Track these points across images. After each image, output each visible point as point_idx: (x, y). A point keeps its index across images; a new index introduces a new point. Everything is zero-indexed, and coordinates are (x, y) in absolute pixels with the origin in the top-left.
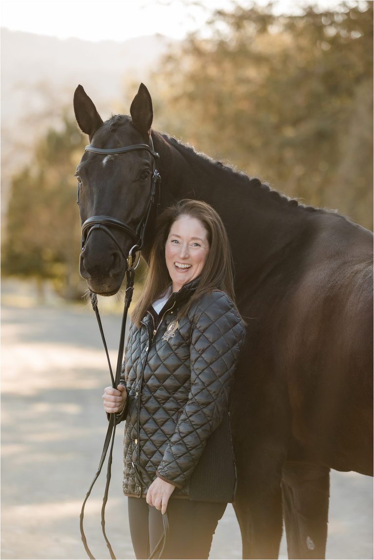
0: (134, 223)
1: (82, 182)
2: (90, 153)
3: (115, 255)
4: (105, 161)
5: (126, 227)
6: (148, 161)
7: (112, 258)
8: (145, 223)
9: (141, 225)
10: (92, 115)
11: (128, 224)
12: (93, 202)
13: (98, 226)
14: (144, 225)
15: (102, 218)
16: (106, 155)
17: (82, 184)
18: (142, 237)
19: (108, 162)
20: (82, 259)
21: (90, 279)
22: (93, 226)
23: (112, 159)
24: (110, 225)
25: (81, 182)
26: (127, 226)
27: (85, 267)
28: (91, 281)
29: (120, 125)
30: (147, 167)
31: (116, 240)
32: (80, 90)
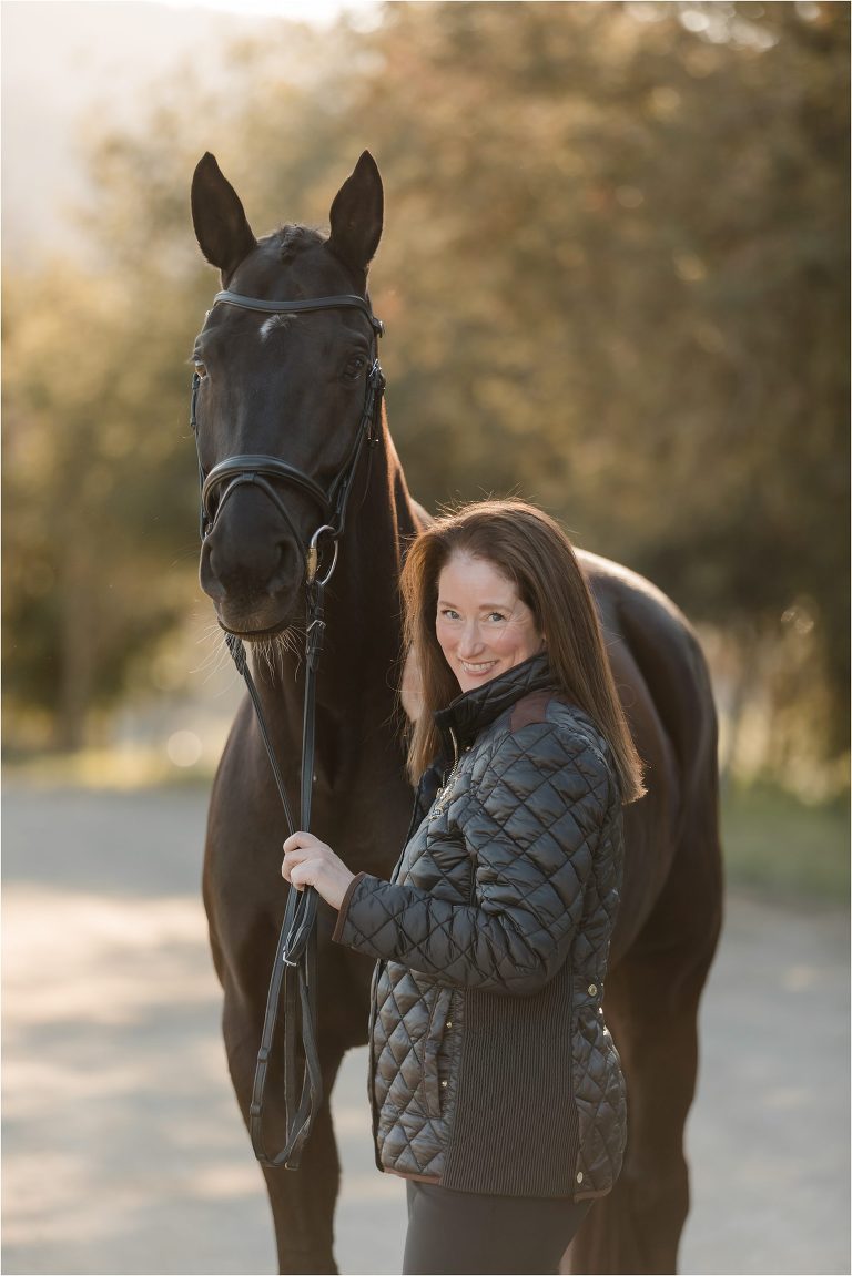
0: (326, 476)
1: (208, 376)
2: (228, 308)
3: (285, 546)
4: (265, 329)
5: (309, 483)
6: (361, 335)
7: (279, 551)
8: (348, 478)
9: (341, 483)
10: (233, 222)
11: (314, 477)
12: (234, 421)
13: (249, 478)
14: (348, 484)
15: (258, 460)
16: (268, 315)
17: (207, 379)
18: (342, 510)
19: (273, 330)
20: (208, 549)
21: (222, 599)
22: (236, 477)
23: (283, 325)
24: (276, 478)
25: (205, 374)
26: (311, 480)
27: (213, 568)
28: (226, 603)
29: (303, 248)
30: (360, 349)
31: (286, 512)
32: (208, 164)
